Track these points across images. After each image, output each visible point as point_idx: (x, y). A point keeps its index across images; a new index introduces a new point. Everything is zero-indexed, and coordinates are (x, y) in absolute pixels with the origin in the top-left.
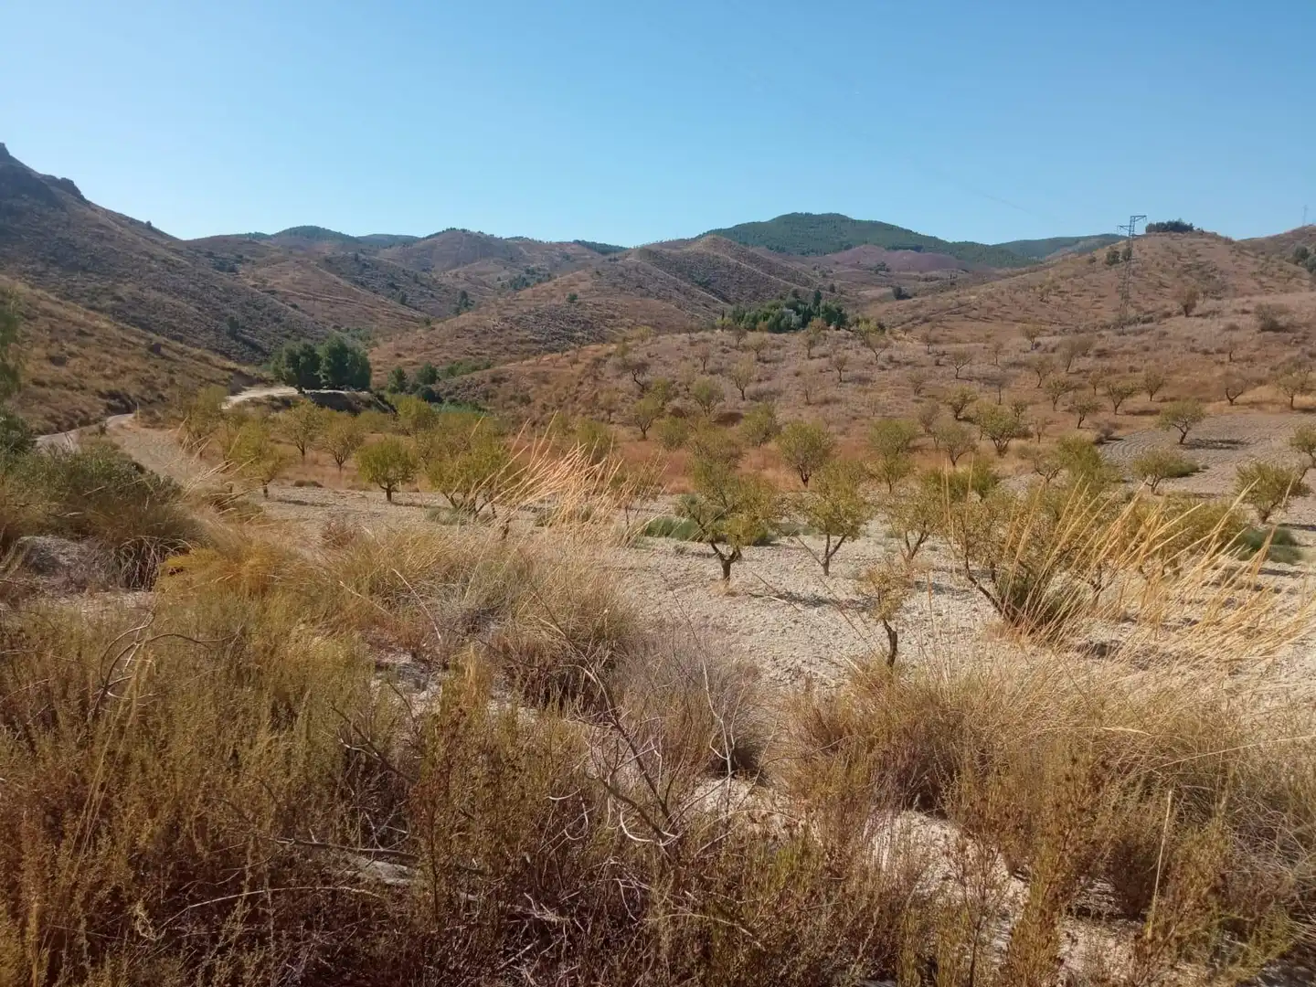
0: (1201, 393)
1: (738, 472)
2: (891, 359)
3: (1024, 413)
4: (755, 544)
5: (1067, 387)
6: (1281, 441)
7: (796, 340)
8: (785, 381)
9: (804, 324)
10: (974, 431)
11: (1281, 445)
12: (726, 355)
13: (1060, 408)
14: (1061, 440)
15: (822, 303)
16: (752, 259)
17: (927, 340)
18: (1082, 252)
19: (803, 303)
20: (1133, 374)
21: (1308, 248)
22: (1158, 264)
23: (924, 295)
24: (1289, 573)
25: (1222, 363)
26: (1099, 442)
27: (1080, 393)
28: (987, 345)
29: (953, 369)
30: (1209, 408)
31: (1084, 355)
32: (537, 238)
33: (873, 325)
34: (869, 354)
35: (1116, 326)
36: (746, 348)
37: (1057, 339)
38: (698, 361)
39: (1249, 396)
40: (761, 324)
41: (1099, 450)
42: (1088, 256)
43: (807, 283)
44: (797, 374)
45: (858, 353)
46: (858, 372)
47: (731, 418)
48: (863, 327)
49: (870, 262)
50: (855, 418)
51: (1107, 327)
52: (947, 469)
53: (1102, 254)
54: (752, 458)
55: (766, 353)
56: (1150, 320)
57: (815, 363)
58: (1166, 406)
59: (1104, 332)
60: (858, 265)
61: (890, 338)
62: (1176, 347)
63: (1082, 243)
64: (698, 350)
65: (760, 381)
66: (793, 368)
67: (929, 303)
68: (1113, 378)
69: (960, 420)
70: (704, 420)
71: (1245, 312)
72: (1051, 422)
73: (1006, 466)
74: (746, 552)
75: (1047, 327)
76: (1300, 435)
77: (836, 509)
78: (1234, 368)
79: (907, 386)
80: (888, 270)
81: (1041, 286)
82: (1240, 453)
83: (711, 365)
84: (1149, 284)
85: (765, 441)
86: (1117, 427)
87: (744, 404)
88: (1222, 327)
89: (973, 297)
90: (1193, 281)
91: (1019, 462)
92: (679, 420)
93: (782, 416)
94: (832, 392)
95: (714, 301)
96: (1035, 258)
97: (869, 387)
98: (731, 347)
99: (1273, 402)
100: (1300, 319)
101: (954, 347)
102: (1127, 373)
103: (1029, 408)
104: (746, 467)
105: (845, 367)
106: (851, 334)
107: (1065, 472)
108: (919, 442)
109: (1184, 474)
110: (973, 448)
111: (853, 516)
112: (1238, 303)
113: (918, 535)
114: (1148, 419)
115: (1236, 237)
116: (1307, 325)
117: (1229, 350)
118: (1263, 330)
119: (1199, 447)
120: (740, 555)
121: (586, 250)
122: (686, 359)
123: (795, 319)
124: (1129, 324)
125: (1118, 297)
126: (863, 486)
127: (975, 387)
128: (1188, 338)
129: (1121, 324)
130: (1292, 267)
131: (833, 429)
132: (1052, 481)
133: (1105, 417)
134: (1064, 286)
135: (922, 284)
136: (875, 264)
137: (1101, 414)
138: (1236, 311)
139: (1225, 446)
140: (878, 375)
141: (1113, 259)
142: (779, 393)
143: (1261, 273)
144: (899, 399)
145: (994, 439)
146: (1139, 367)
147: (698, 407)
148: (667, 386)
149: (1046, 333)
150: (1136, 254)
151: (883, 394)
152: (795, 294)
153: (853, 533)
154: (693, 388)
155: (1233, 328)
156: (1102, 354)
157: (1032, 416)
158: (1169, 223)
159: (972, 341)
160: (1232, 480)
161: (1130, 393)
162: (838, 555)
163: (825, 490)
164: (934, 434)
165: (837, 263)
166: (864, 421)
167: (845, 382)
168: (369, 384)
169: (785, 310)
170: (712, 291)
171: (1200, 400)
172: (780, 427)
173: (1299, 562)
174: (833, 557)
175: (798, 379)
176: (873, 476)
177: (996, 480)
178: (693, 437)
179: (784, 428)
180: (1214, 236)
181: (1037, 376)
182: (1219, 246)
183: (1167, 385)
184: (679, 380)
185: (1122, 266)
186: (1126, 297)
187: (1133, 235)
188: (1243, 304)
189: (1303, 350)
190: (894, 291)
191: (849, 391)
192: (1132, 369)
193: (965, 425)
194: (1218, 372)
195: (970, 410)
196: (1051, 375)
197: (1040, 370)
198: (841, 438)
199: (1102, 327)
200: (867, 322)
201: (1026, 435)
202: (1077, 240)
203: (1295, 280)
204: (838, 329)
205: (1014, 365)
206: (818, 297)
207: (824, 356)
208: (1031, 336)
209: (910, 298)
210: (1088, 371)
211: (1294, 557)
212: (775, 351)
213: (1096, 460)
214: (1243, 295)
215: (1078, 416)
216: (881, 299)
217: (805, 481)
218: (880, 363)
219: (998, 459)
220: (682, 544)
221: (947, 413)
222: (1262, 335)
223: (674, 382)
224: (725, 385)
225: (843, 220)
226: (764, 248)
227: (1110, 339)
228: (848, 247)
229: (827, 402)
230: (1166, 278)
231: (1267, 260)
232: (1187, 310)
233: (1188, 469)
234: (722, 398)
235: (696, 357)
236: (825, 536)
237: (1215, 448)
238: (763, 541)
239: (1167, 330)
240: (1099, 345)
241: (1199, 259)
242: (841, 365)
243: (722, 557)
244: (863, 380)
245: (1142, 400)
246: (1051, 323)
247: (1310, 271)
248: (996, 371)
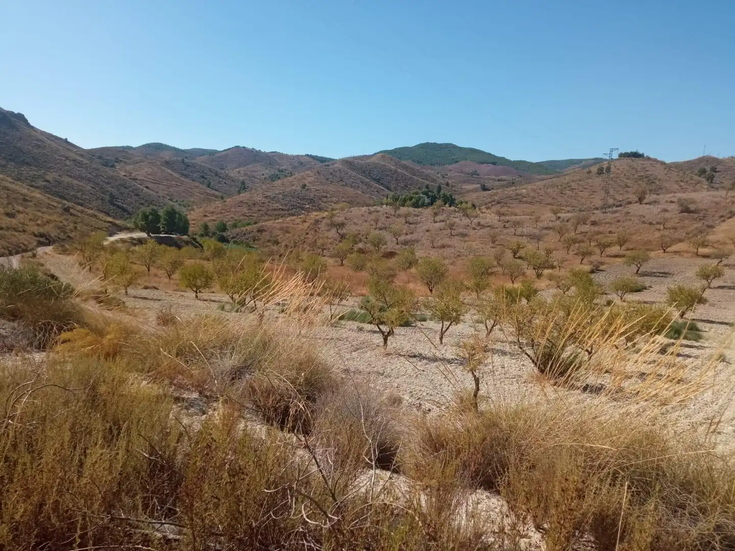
0: (648, 246)
1: (394, 284)
2: (479, 224)
3: (551, 255)
4: (401, 325)
5: (575, 241)
6: (691, 273)
7: (427, 212)
8: (421, 234)
9: (431, 204)
10: (524, 264)
11: (691, 275)
12: (388, 220)
13: (571, 253)
14: (571, 271)
15: (442, 192)
16: (406, 167)
17: (500, 214)
18: (584, 167)
19: (431, 192)
20: (610, 235)
21: (706, 168)
22: (625, 175)
23: (497, 189)
24: (696, 347)
25: (660, 230)
26: (592, 272)
27: (582, 244)
28: (531, 217)
29: (513, 230)
30: (652, 254)
31: (584, 224)
32: (285, 153)
33: (469, 205)
34: (466, 221)
35: (602, 208)
36: (399, 216)
37: (569, 215)
38: (372, 222)
39: (674, 248)
40: (408, 202)
41: (593, 276)
42: (586, 170)
43: (434, 181)
44: (428, 231)
45: (461, 220)
46: (461, 230)
47: (391, 255)
48: (464, 205)
49: (469, 169)
50: (459, 256)
51: (597, 209)
52: (509, 285)
53: (594, 169)
54: (402, 276)
55: (411, 219)
56: (621, 205)
57: (437, 225)
58: (629, 253)
59: (595, 211)
60: (462, 172)
61: (479, 212)
62: (634, 220)
63: (584, 162)
64: (373, 217)
65: (407, 234)
66: (425, 227)
67: (500, 193)
68: (599, 237)
69: (516, 258)
70: (375, 256)
71: (672, 202)
72: (566, 261)
73: (542, 284)
74: (397, 330)
75: (565, 208)
76: (702, 270)
77: (447, 307)
78: (666, 233)
79: (488, 239)
80: (478, 175)
81: (561, 186)
82: (669, 279)
83: (380, 225)
84: (620, 186)
85: (409, 267)
86: (602, 264)
87: (398, 246)
88: (659, 210)
89: (524, 191)
90: (644, 185)
91: (548, 282)
92: (362, 255)
93: (419, 254)
94: (446, 241)
95: (382, 190)
96: (558, 170)
97: (467, 239)
98: (391, 215)
99: (687, 252)
100: (701, 206)
101: (514, 218)
102: (608, 234)
103: (554, 252)
104: (398, 282)
105: (454, 228)
106: (457, 210)
107: (573, 288)
108: (494, 270)
109: (639, 290)
110: (524, 274)
111: (457, 311)
112: (669, 197)
113: (492, 322)
114: (618, 260)
115: (668, 161)
116: (705, 210)
117: (663, 222)
118: (682, 212)
119: (646, 275)
120: (393, 332)
121: (311, 160)
122: (366, 221)
123: (427, 200)
124: (609, 207)
125: (603, 192)
126: (462, 293)
127: (524, 240)
128: (641, 216)
129: (605, 207)
130: (696, 178)
131: (446, 262)
132: (567, 293)
133: (595, 258)
134: (573, 185)
135: (497, 183)
136: (471, 171)
137: (593, 256)
138: (667, 202)
139: (661, 275)
140: (472, 232)
141: (600, 172)
142: (417, 241)
143: (681, 181)
144: (483, 246)
145: (534, 269)
146: (614, 231)
147: (372, 248)
148: (355, 236)
149: (563, 211)
150: (613, 169)
151: (474, 243)
152: (427, 187)
153: (456, 320)
154: (370, 237)
155: (666, 211)
156: (594, 223)
157: (557, 256)
158: (631, 153)
159: (523, 215)
160: (665, 294)
161: (609, 246)
162: (448, 333)
163: (441, 296)
164: (502, 266)
165: (450, 170)
166: (463, 257)
167: (454, 236)
168: (188, 232)
169: (421, 195)
170: (382, 184)
171: (648, 250)
172: (417, 260)
173: (701, 341)
174: (445, 334)
175: (428, 233)
176: (468, 288)
177: (536, 291)
178: (369, 265)
179: (420, 261)
180: (655, 160)
181: (558, 234)
182: (658, 165)
183: (629, 241)
184: (362, 233)
185: (605, 176)
186: (607, 192)
187: (612, 159)
188: (671, 198)
189: (703, 223)
190: (481, 186)
191: (455, 241)
192: (610, 232)
193: (519, 261)
194: (657, 234)
195: (522, 253)
196: (566, 234)
197: (561, 232)
198: (451, 267)
199: (594, 209)
200: (467, 203)
201: (553, 267)
202: (580, 161)
203: (698, 185)
204: (450, 206)
205: (547, 228)
206: (440, 189)
207: (443, 221)
208: (555, 213)
209: (489, 190)
210: (586, 233)
211: (698, 338)
212: (415, 218)
213: (591, 282)
214: (671, 192)
215: (581, 257)
216: (475, 190)
217: (431, 291)
218: (474, 226)
219: (537, 280)
220: (362, 325)
221: (509, 255)
222: (681, 215)
223: (359, 234)
224: (387, 235)
225: (454, 147)
226: (410, 160)
227: (598, 215)
228: (457, 162)
229: (443, 247)
230: (629, 182)
231: (684, 174)
232: (640, 200)
233: (641, 288)
234: (386, 244)
235: (372, 220)
236: (441, 322)
237: (655, 276)
238: (407, 324)
239: (630, 211)
240: (592, 219)
241: (648, 173)
242: (451, 226)
243: (383, 333)
244: (464, 235)
245: (615, 249)
246: (566, 206)
247: (708, 180)
248: (537, 231)
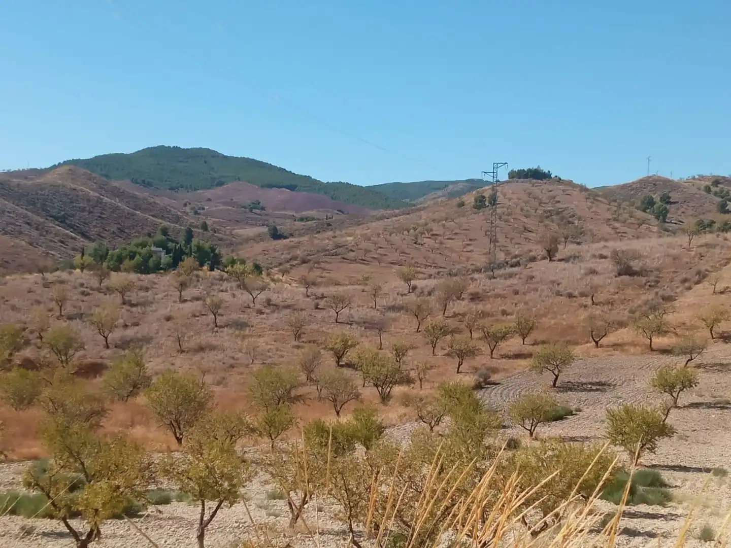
0: (569, 335)
1: (101, 432)
2: (269, 302)
3: (405, 358)
4: (118, 517)
5: (444, 331)
6: (644, 381)
7: (167, 280)
8: (155, 326)
9: (174, 264)
10: (357, 378)
11: (645, 386)
12: (85, 298)
13: (440, 353)
14: (442, 386)
15: (194, 241)
16: (118, 193)
17: (307, 283)
18: (451, 195)
19: (172, 241)
20: (504, 318)
21: (654, 197)
22: (522, 210)
23: (301, 235)
24: (662, 516)
25: (586, 306)
26: (479, 387)
27: (457, 336)
28: (366, 288)
29: (333, 313)
30: (577, 350)
31: (459, 298)
33: (249, 266)
34: (244, 297)
35: (486, 270)
36: (109, 290)
37: (432, 283)
38: (53, 305)
39: (611, 338)
40: (127, 263)
41: (479, 395)
42: (457, 200)
43: (177, 219)
44: (168, 319)
45: (234, 296)
46: (234, 316)
47: (93, 369)
48: (238, 267)
49: (245, 199)
50: (232, 366)
51: (479, 270)
52: (330, 420)
53: (470, 199)
54: (119, 413)
55: (133, 296)
56: (517, 264)
57: (188, 307)
58: (538, 349)
59: (476, 276)
60: (231, 203)
61: (268, 280)
62: (542, 291)
63: (450, 187)
64: (53, 292)
65: (126, 326)
66: (163, 312)
67: (305, 243)
68: (486, 322)
69: (342, 366)
70: (61, 372)
71: (602, 257)
72: (432, 367)
73: (390, 414)
74: (107, 528)
75: (423, 270)
76: (661, 376)
77: (211, 471)
78: (597, 311)
79: (287, 330)
80: (263, 209)
81: (415, 229)
82: (608, 395)
83: (68, 309)
84: (514, 229)
85: (132, 394)
86: (495, 370)
87: (108, 352)
88: (582, 271)
89: (349, 238)
90: (554, 227)
91: (402, 410)
92: (31, 373)
93: (152, 365)
94: (207, 338)
95: (72, 238)
96: (408, 200)
97: (247, 332)
98: (92, 289)
99: (634, 344)
100: (651, 264)
101: (333, 290)
102: (500, 317)
103: (410, 353)
104: (110, 425)
105: (220, 311)
106: (226, 275)
107: (447, 419)
108: (301, 391)
109: (559, 418)
110: (357, 396)
111: (230, 478)
112: (596, 247)
113: (301, 494)
114: (522, 362)
115: (590, 186)
116: (658, 269)
117: (590, 293)
118: (620, 274)
119: (570, 389)
120: (99, 532)
122: (38, 302)
123: (165, 259)
124: (500, 267)
125: (487, 240)
126: (240, 442)
127: (354, 332)
128: (553, 282)
129: (492, 267)
130: (639, 214)
131: (208, 379)
132: (436, 429)
133: (483, 361)
134: (436, 228)
135: (299, 224)
136: (249, 202)
137: (478, 358)
138: (594, 256)
139: (594, 388)
140: (255, 319)
141: (480, 204)
142: (148, 340)
143: (615, 220)
144: (278, 344)
145: (376, 385)
146: (509, 311)
147: (53, 357)
148: (15, 334)
149: (421, 276)
150: (500, 198)
151: (261, 340)
152: (165, 232)
153: (231, 496)
154: (47, 336)
155: (593, 272)
156: (475, 297)
157: (413, 360)
158: (529, 170)
159: (350, 284)
160: (603, 421)
161: (504, 337)
162: (214, 523)
163: (198, 451)
164: (317, 382)
165: (209, 200)
166: (241, 369)
167: (221, 327)
169: (153, 248)
170: (70, 227)
171: (569, 342)
172: (149, 378)
173: (670, 504)
174: (209, 526)
175: (170, 324)
176: (253, 430)
177: (380, 429)
178: (46, 392)
179: (154, 380)
180: (570, 183)
181: (415, 320)
182: (576, 193)
183: (537, 328)
184: (31, 327)
185: (488, 211)
186: (494, 241)
187: (498, 181)
188: (600, 249)
189: (657, 293)
190: (269, 230)
191: (225, 337)
192: (504, 313)
193: (347, 372)
194: (583, 315)
195: (351, 355)
196: (429, 318)
197: (418, 313)
198: (218, 389)
199: (474, 271)
200: (243, 262)
201: (409, 381)
202: (446, 184)
203: (644, 226)
204: (212, 269)
205: (393, 308)
206: (189, 235)
207: (198, 299)
208: (407, 280)
209: (285, 238)
210: (464, 315)
211: (665, 499)
212: (143, 294)
213: (477, 406)
214: (599, 241)
215: (457, 360)
216: (259, 238)
217: (179, 440)
218: (258, 306)
219: (382, 407)
220: (30, 522)
221: (328, 360)
222: (619, 279)
223: (24, 329)
224: (85, 332)
225: (214, 155)
226: (128, 181)
227: (481, 283)
228: (221, 184)
229: (201, 349)
230: (530, 223)
231: (619, 206)
232: (550, 254)
233: (562, 413)
234: (82, 347)
235: (52, 300)
236: (200, 502)
237: (585, 390)
238: (131, 512)
239: (534, 274)
240: (472, 288)
241: (558, 205)
242: (215, 309)
243: (74, 534)
244: (240, 325)
245: (514, 344)
246: (426, 266)
247: (657, 218)
248: (376, 315)
